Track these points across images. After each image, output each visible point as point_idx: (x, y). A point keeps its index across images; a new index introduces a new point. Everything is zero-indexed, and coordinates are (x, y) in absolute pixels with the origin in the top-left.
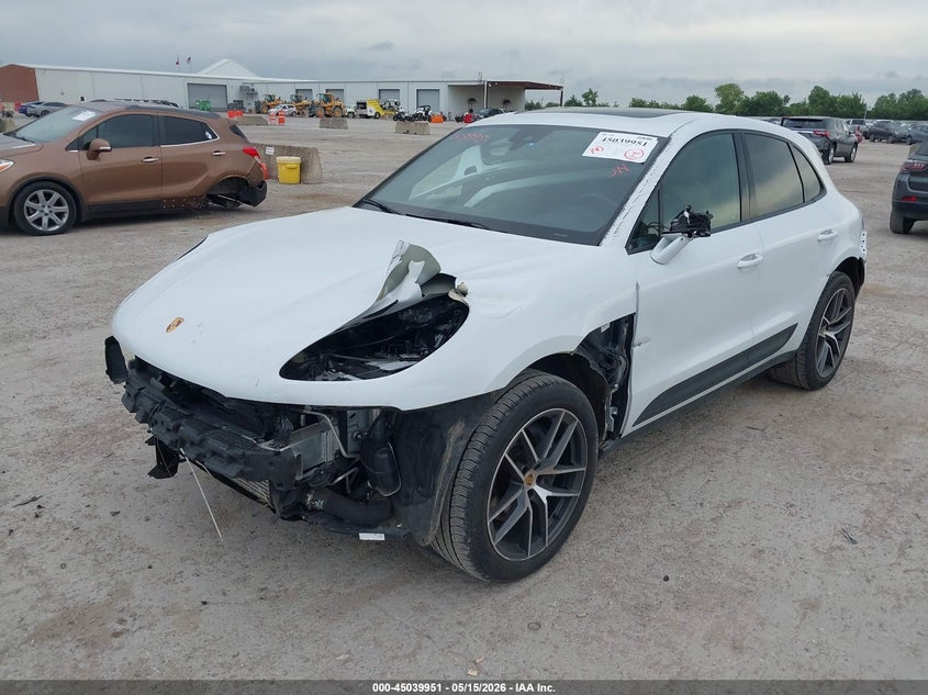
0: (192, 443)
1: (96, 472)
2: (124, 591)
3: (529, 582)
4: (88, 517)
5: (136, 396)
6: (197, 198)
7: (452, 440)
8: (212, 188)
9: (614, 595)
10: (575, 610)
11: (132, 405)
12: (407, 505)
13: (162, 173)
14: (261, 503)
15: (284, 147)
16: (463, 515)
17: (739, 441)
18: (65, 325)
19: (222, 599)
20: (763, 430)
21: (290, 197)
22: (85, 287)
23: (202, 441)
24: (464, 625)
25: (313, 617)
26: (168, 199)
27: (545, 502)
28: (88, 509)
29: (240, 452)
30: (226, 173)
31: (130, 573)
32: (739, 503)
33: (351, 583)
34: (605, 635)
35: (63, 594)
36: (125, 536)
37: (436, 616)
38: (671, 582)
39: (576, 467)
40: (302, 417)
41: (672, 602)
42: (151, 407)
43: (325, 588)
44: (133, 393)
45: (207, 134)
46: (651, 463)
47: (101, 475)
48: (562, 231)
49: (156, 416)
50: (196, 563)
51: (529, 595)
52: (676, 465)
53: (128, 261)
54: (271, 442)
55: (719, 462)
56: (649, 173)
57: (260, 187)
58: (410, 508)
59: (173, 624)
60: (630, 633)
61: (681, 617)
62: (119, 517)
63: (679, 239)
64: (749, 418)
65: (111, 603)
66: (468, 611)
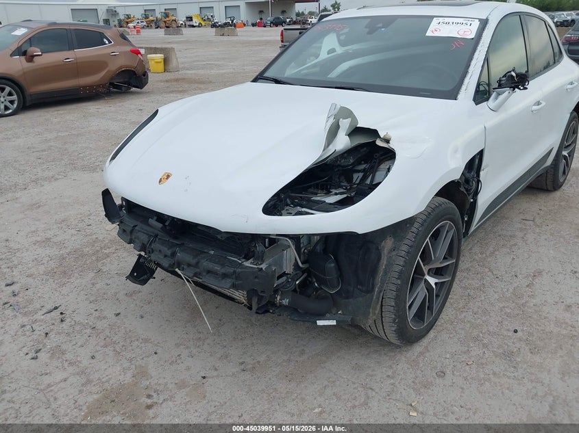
0: (189, 265)
1: (93, 284)
2: (142, 373)
3: (425, 341)
4: (99, 318)
5: (131, 232)
6: (103, 86)
7: (386, 251)
8: (112, 78)
9: (485, 346)
10: (463, 360)
11: (129, 238)
12: (347, 298)
13: (78, 69)
14: (238, 303)
15: (151, 48)
16: (393, 304)
17: (521, 230)
18: (38, 179)
19: (215, 373)
20: (533, 221)
21: (161, 81)
22: (42, 151)
23: (198, 263)
24: (393, 378)
25: (284, 381)
26: (83, 87)
27: (434, 286)
28: (96, 312)
29: (231, 270)
30: (121, 67)
31: (143, 359)
32: (540, 273)
33: (302, 353)
34: (491, 376)
35: (99, 379)
36: (130, 331)
37: (370, 372)
38: (520, 334)
39: (449, 261)
40: (267, 240)
41: (527, 348)
42: (147, 240)
43: (285, 358)
44: (128, 229)
45: (105, 40)
46: (471, 249)
47: (98, 286)
48: (425, 90)
49: (153, 246)
50: (187, 348)
51: (428, 351)
52: (488, 249)
53: (66, 131)
54: (251, 260)
55: (515, 245)
56: (480, 46)
57: (144, 75)
58: (351, 300)
59: (187, 395)
60: (508, 374)
61: (537, 359)
62: (121, 316)
63: (507, 92)
64: (521, 213)
65: (137, 383)
66: (391, 367)
